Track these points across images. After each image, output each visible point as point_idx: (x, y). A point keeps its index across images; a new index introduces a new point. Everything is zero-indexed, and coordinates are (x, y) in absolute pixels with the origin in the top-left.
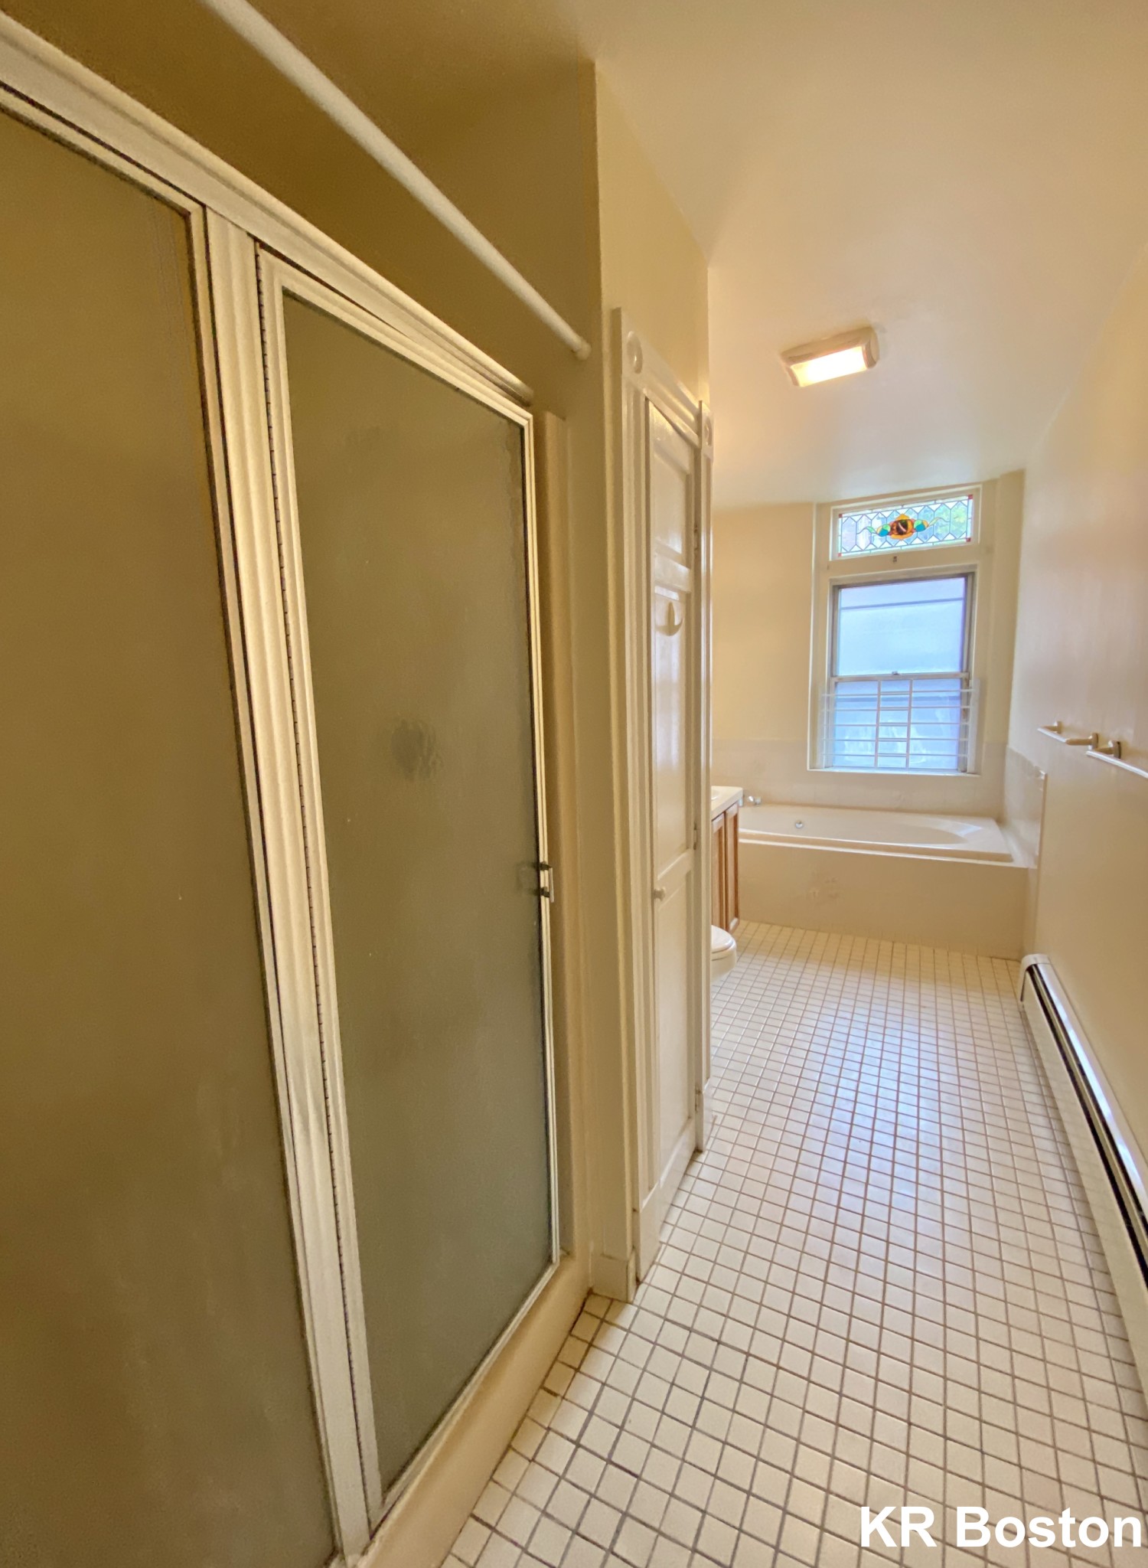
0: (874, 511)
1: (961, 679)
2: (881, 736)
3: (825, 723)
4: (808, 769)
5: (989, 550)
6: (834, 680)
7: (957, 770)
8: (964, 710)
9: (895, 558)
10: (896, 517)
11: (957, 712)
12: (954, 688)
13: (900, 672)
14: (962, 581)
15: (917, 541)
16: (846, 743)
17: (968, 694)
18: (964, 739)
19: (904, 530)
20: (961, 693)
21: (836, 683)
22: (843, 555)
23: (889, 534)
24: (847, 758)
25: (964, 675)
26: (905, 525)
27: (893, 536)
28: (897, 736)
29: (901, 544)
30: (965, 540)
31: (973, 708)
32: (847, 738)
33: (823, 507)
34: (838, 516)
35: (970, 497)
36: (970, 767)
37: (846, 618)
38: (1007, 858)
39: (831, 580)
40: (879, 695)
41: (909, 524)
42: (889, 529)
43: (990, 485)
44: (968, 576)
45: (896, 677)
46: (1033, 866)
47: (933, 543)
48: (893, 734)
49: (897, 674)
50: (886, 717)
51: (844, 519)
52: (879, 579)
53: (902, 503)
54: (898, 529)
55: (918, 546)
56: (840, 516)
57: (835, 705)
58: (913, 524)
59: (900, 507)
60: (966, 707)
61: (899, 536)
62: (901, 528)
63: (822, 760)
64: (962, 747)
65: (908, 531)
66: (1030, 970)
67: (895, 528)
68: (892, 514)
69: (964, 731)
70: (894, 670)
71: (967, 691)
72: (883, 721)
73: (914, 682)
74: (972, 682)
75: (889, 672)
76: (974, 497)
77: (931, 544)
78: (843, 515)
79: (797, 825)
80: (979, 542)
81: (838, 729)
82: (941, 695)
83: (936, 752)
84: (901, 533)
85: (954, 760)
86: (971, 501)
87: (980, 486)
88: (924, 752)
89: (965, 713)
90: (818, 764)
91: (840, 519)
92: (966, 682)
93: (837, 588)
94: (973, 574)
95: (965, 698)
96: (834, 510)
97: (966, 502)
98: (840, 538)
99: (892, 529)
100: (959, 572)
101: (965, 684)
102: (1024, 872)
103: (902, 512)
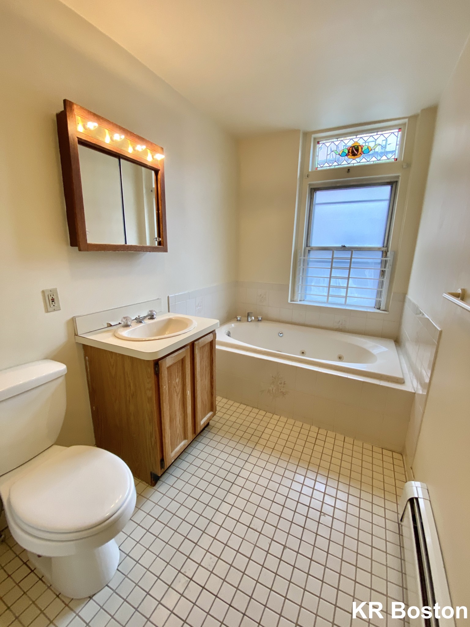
0: (339, 139)
1: (383, 251)
2: (332, 284)
3: (301, 274)
4: (289, 301)
5: (409, 165)
6: (308, 248)
7: (375, 307)
8: (382, 271)
9: (349, 170)
10: (351, 144)
11: (378, 272)
12: (378, 257)
13: (347, 245)
14: (388, 188)
15: (364, 160)
16: (312, 287)
17: (386, 261)
18: (381, 289)
19: (356, 153)
20: (382, 260)
21: (309, 251)
22: (318, 169)
23: (347, 155)
24: (312, 296)
25: (385, 249)
26: (357, 150)
27: (349, 156)
28: (341, 285)
29: (354, 162)
30: (393, 160)
31: (388, 270)
32: (313, 284)
33: (307, 135)
34: (317, 143)
35: (400, 129)
36: (383, 307)
37: (318, 211)
38: (401, 381)
39: (310, 185)
40: (333, 259)
41: (360, 148)
42: (347, 152)
43: (413, 118)
44: (393, 184)
45: (344, 248)
46: (420, 391)
47: (373, 161)
48: (339, 283)
49: (344, 246)
50: (335, 273)
51: (320, 145)
52: (338, 185)
53: (356, 133)
54: (353, 152)
55: (364, 163)
56: (318, 143)
57: (308, 264)
58: (362, 149)
59: (355, 137)
60: (383, 269)
61: (353, 157)
62: (354, 151)
63: (298, 297)
64: (379, 293)
65: (359, 154)
66: (411, 500)
67: (350, 151)
68: (349, 142)
69: (381, 284)
70: (343, 245)
71: (385, 259)
72: (334, 276)
73: (354, 252)
74: (389, 254)
75: (340, 245)
76: (402, 129)
77: (372, 162)
78: (320, 142)
79: (279, 334)
80: (402, 160)
81: (309, 278)
82: (369, 261)
83: (363, 296)
84: (354, 155)
85: (374, 301)
86: (400, 133)
87: (406, 120)
88: (356, 295)
89: (383, 273)
90: (295, 298)
91: (318, 145)
92: (385, 253)
93: (314, 190)
94: (397, 182)
95: (384, 263)
96: (315, 139)
97: (396, 134)
98: (317, 157)
99: (349, 152)
100: (388, 181)
101: (384, 254)
102: (412, 396)
103: (356, 140)
